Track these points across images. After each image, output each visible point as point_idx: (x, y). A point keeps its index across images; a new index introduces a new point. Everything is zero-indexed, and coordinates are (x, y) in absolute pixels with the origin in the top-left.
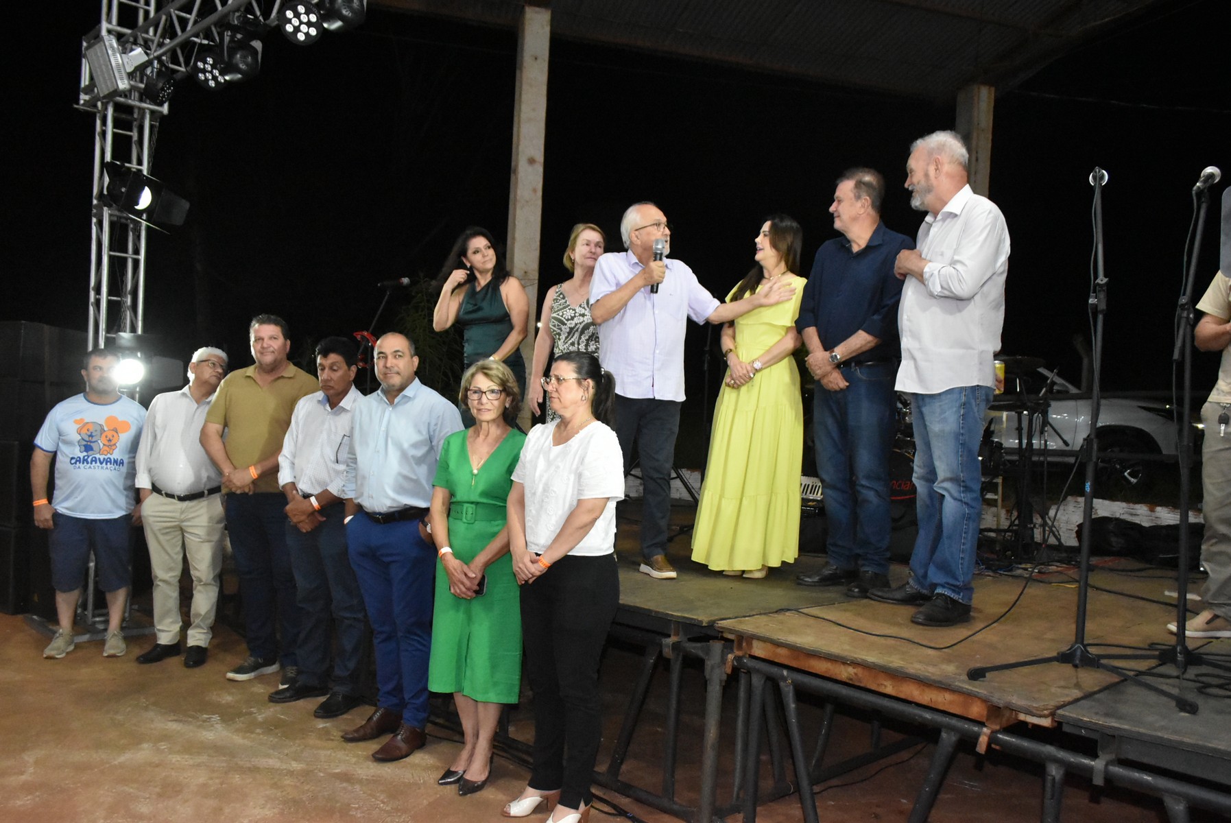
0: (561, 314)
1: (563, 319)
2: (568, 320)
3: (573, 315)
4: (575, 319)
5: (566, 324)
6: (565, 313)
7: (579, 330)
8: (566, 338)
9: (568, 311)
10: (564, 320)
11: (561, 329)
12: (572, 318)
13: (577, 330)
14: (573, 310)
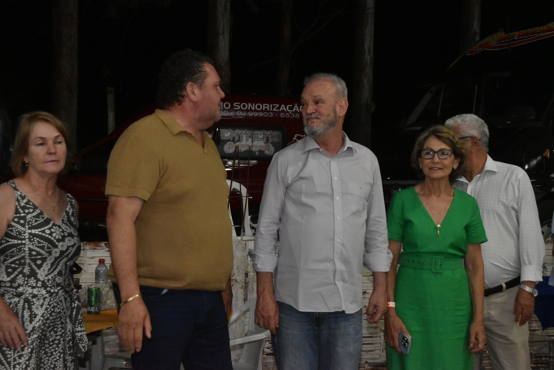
0: (48, 232)
1: (52, 239)
2: (59, 241)
3: (62, 234)
4: (67, 239)
5: (56, 247)
6: (53, 230)
7: (71, 255)
8: (52, 265)
9: (54, 227)
10: (55, 241)
11: (50, 253)
12: (63, 239)
13: (67, 256)
14: (60, 227)
